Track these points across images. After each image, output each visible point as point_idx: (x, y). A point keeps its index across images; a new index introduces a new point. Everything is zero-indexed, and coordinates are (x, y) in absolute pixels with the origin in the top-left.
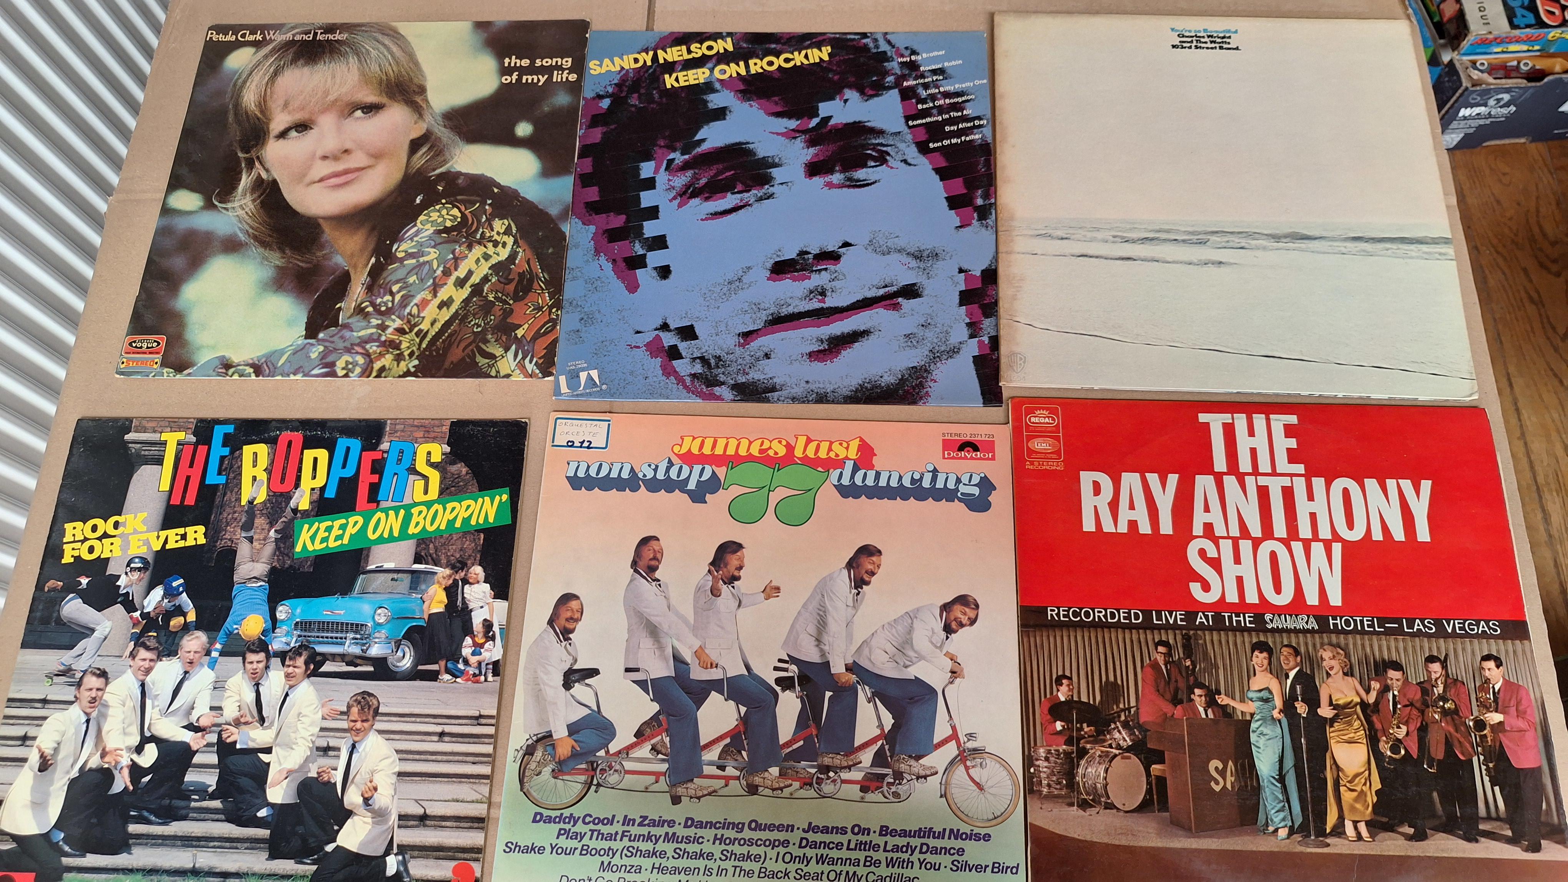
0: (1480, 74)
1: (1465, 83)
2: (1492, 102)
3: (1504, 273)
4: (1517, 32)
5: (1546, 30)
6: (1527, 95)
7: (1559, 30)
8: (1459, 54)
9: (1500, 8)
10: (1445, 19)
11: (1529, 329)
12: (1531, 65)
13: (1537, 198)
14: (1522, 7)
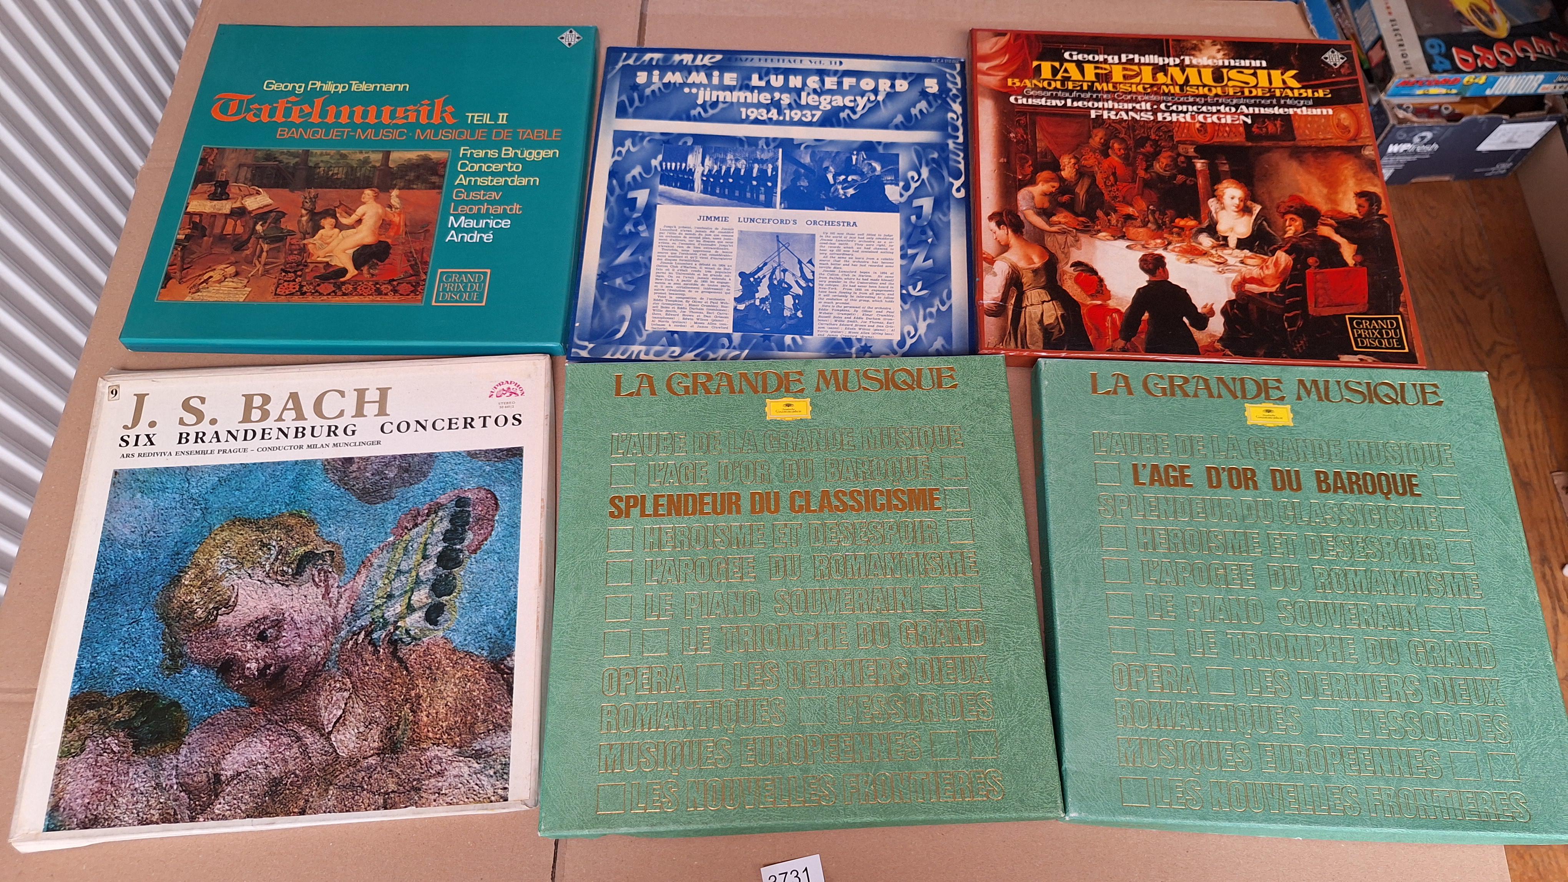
0: (1405, 113)
1: (1392, 121)
2: (1416, 139)
3: (1434, 296)
4: (1436, 76)
5: (1461, 75)
6: (1448, 133)
7: (1473, 76)
8: (1386, 95)
9: (1420, 55)
10: (1373, 65)
11: (1456, 345)
12: (1451, 108)
13: (1462, 230)
14: (1440, 54)
